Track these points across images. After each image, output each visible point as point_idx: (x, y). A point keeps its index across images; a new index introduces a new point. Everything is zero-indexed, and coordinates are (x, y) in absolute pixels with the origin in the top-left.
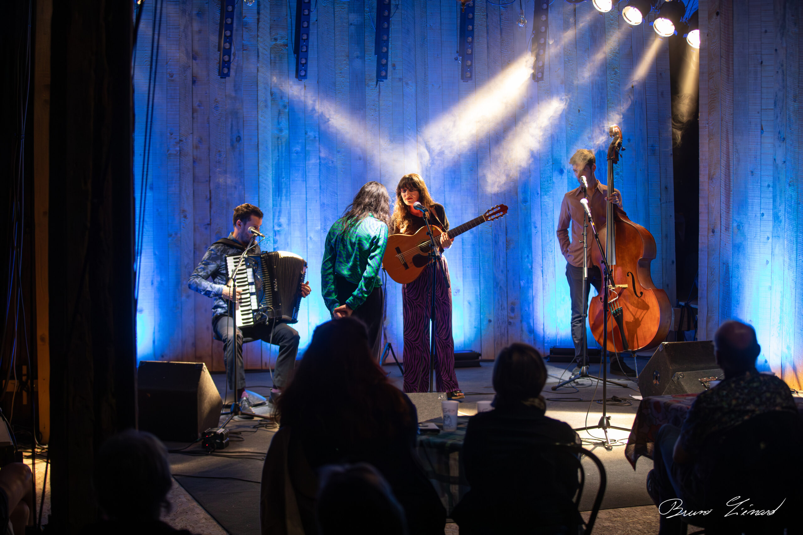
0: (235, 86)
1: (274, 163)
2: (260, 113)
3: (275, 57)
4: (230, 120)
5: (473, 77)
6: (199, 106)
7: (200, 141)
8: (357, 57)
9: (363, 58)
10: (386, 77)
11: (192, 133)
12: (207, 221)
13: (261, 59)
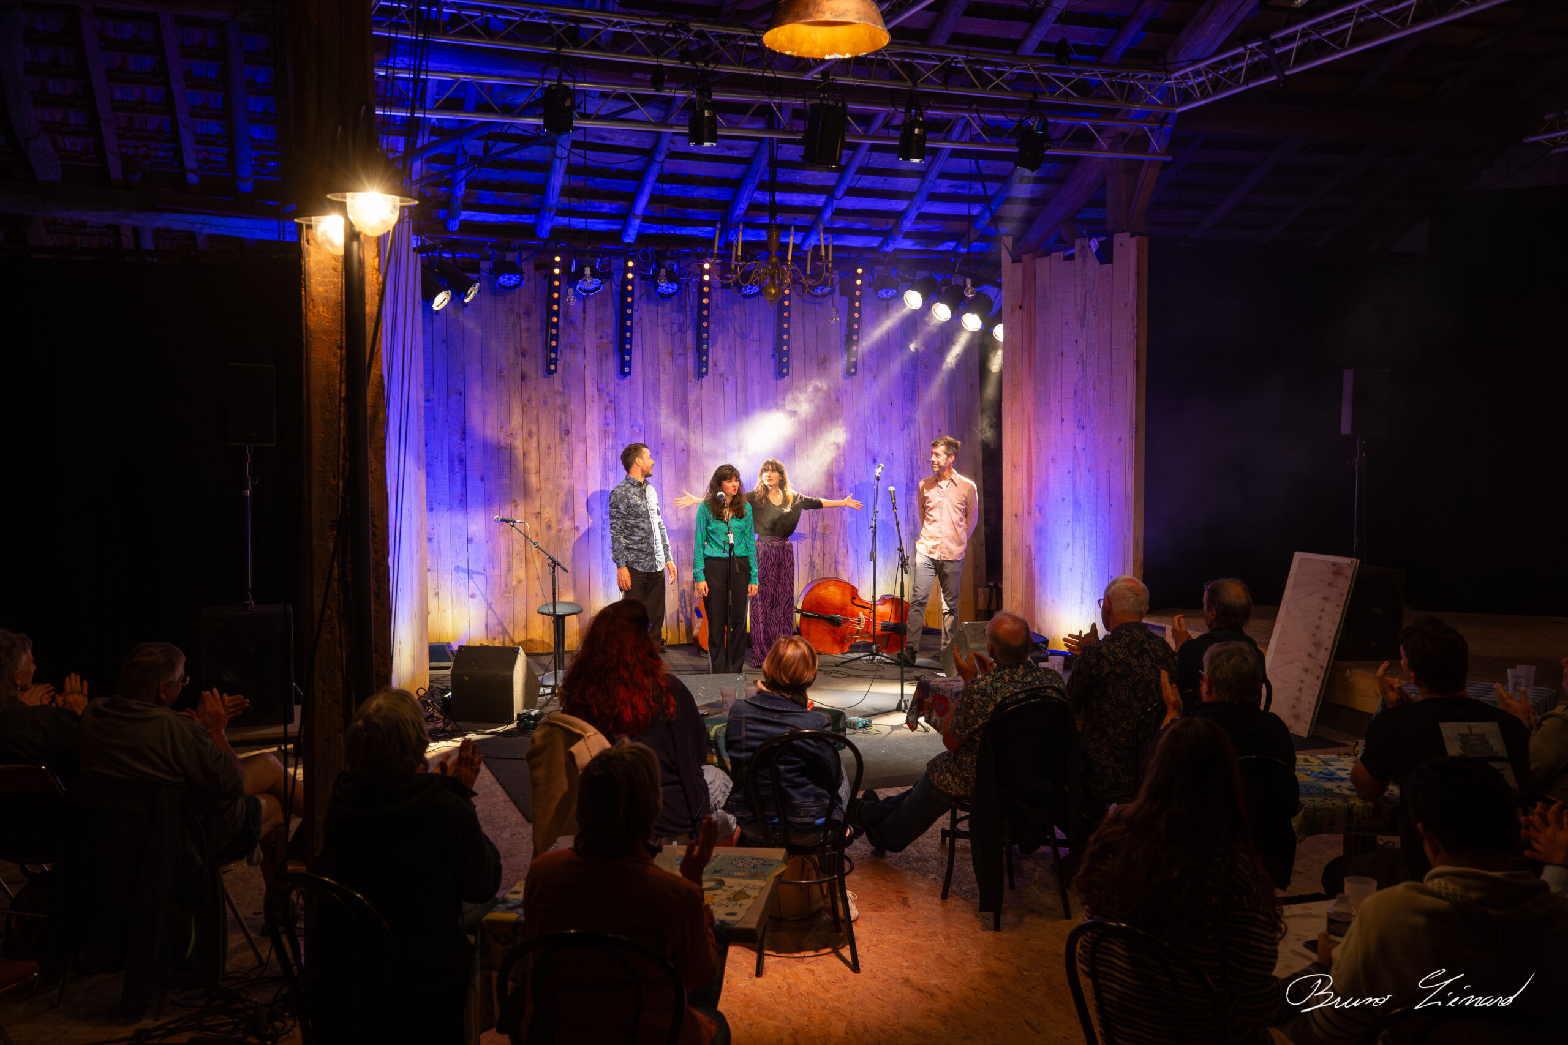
0: (563, 382)
1: (601, 455)
2: (587, 407)
3: (601, 355)
4: (558, 416)
5: (790, 373)
6: (529, 401)
7: (530, 435)
8: (680, 354)
9: (685, 355)
10: (706, 373)
11: (522, 427)
12: (537, 510)
13: (587, 356)
